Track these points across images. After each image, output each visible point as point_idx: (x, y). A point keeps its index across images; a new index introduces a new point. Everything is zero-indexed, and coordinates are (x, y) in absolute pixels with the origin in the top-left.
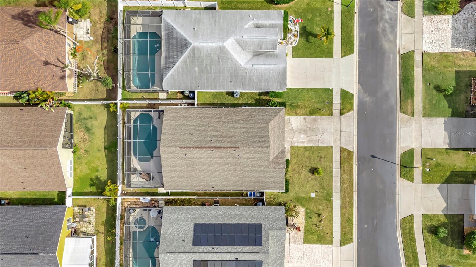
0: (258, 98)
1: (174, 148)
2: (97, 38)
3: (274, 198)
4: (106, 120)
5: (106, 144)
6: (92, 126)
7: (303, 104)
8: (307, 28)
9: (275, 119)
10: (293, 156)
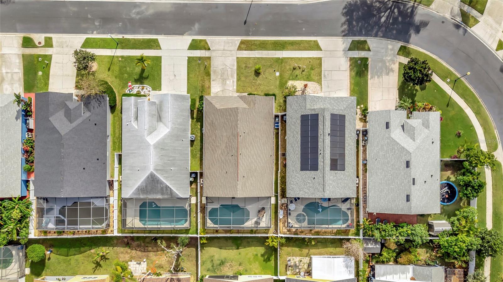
0: (195, 120)
1: (238, 186)
2: (145, 255)
3: (280, 106)
4: (214, 248)
5: (234, 248)
6: (219, 260)
7: (201, 82)
8: (136, 78)
9: (214, 104)
10: (245, 90)
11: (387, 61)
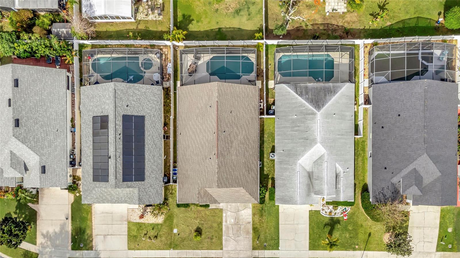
0: (270, 177)
1: (217, 95)
2: (327, 19)
3: (171, 194)
4: (247, 29)
5: (224, 30)
6: (241, 15)
7: (263, 221)
8: (338, 225)
9: (247, 193)
10: (212, 212)
11: (50, 247)
